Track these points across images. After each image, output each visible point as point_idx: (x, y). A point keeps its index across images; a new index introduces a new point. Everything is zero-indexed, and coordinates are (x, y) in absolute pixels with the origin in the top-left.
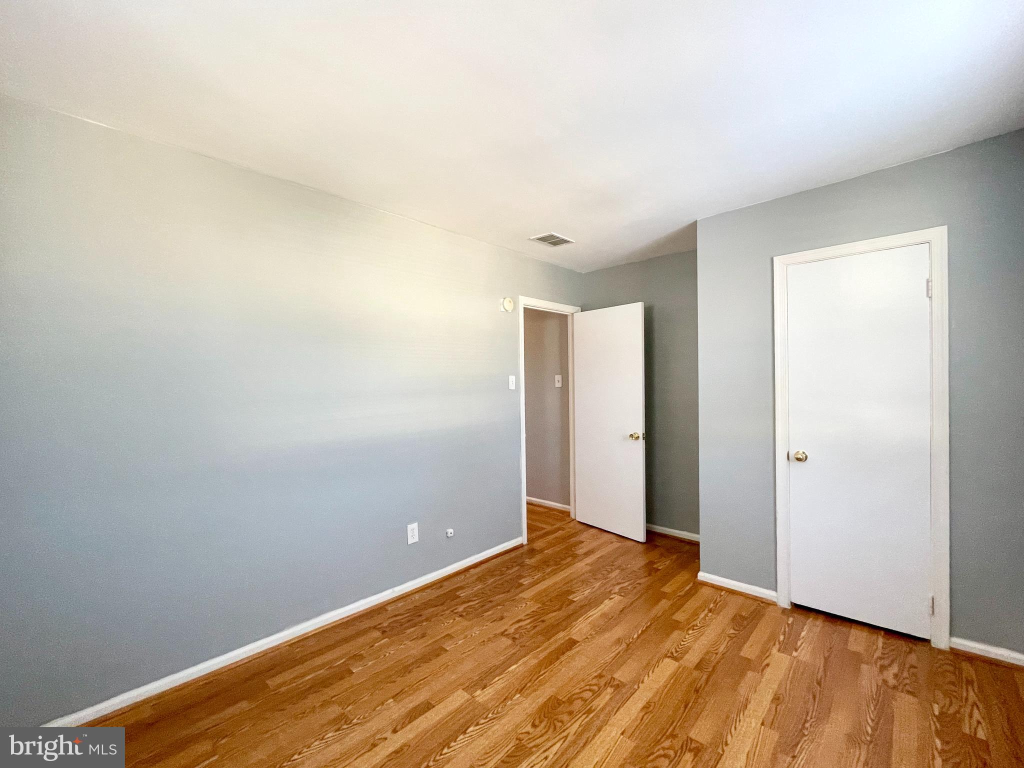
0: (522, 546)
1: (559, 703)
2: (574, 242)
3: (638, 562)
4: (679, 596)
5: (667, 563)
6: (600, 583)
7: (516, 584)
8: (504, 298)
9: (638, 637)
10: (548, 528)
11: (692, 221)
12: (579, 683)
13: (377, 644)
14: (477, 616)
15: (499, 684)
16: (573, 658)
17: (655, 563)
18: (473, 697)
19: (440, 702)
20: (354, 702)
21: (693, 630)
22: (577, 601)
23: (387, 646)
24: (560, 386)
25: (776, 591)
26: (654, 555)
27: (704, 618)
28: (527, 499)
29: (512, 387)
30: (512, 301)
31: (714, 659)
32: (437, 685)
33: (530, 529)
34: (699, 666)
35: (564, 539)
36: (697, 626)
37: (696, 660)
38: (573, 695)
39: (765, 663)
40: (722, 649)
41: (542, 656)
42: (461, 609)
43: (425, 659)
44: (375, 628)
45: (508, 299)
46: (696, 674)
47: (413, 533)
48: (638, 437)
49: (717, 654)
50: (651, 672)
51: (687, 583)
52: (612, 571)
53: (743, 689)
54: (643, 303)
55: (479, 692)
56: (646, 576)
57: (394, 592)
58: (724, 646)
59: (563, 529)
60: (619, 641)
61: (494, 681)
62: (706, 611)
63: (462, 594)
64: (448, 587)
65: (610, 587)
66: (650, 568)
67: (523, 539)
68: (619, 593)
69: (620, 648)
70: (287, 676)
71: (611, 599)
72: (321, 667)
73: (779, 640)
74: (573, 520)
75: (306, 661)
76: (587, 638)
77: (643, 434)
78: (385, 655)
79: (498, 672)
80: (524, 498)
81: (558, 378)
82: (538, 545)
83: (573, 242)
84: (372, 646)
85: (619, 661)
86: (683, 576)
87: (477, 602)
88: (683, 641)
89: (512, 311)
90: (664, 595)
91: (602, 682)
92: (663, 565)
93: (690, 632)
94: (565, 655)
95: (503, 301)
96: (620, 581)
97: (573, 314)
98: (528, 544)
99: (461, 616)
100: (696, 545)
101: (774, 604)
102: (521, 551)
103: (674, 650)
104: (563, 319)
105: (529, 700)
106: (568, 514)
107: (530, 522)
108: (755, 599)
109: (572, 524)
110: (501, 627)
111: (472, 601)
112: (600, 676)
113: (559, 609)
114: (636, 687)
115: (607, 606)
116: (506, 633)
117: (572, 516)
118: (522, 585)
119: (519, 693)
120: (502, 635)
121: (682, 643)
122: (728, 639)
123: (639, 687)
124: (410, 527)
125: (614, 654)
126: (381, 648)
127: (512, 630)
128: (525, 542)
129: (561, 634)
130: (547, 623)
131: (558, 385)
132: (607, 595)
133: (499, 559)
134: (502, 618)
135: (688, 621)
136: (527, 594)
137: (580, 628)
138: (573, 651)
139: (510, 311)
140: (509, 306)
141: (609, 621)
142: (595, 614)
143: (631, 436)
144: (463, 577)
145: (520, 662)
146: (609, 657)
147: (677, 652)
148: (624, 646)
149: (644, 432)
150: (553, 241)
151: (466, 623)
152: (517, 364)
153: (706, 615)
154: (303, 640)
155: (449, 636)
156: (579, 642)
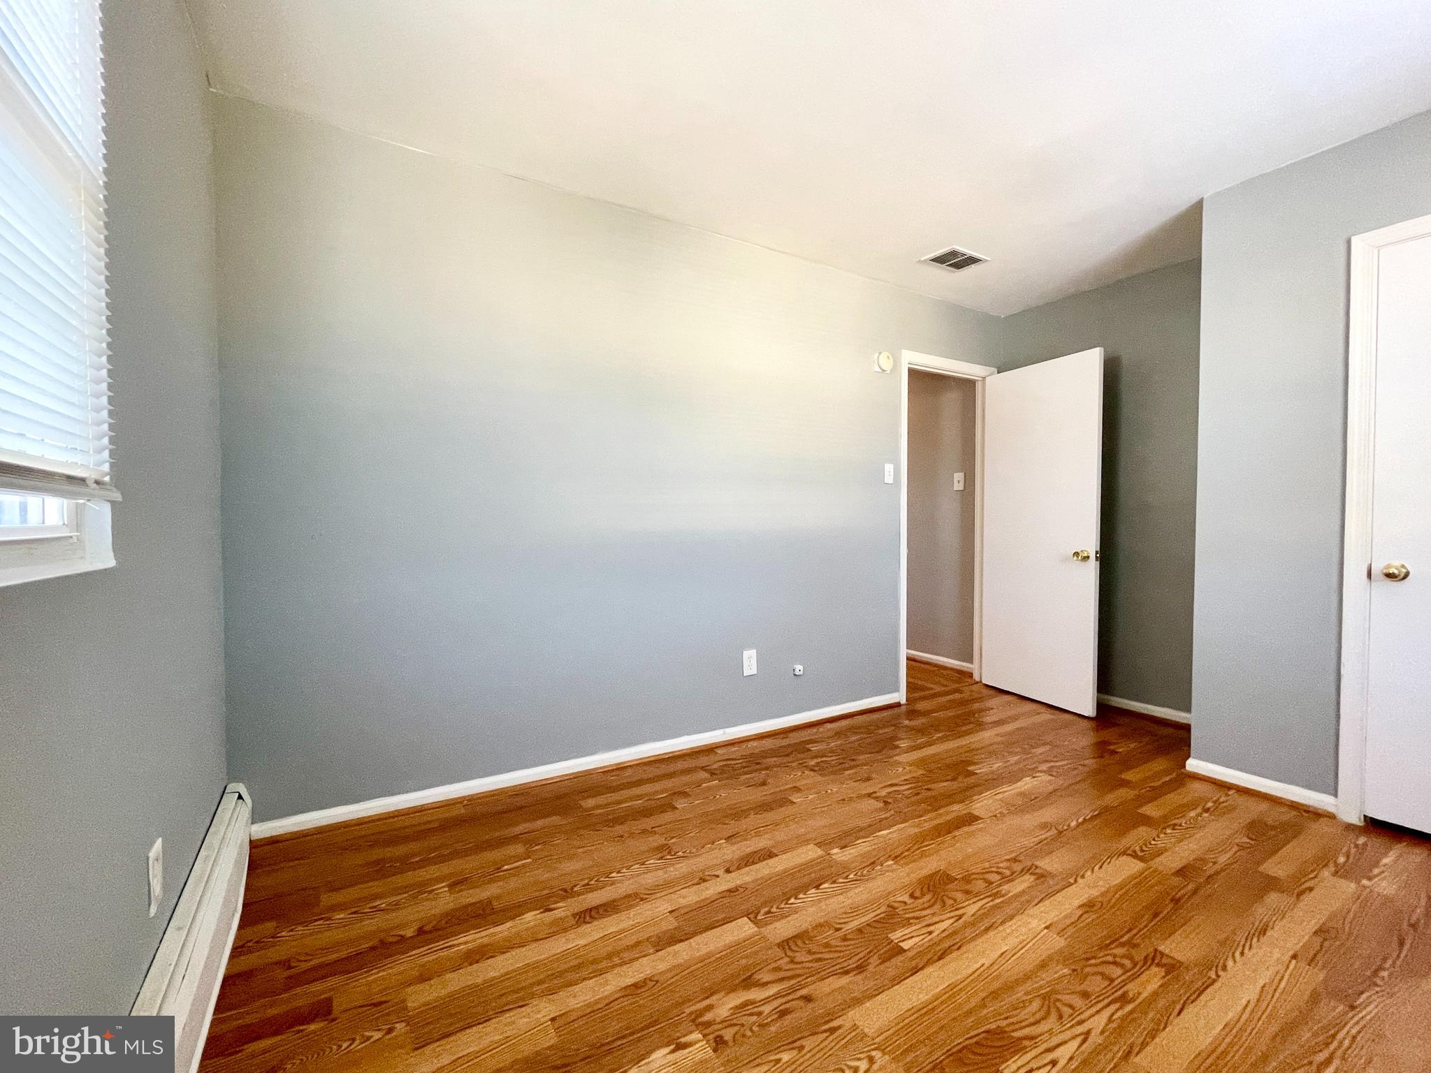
0: (898, 705)
1: (951, 880)
2: (989, 259)
3: (1084, 740)
4: (1150, 787)
5: (1132, 746)
6: (1019, 757)
7: (888, 744)
8: (880, 353)
9: (1078, 825)
10: (938, 689)
11: (1194, 201)
12: (982, 862)
13: (705, 785)
14: (833, 773)
15: (863, 847)
16: (972, 834)
17: (1110, 744)
18: (829, 854)
19: (784, 852)
20: (679, 836)
21: (1173, 829)
22: (980, 773)
23: (718, 788)
24: (961, 488)
25: (1336, 795)
26: (1108, 734)
27: (1195, 818)
28: (907, 653)
29: (889, 479)
30: (891, 357)
31: (1210, 869)
32: (780, 835)
33: (911, 687)
34: (1181, 872)
35: (963, 703)
36: (1180, 825)
37: (1177, 865)
38: (973, 874)
39: (1307, 885)
40: (1223, 859)
41: (927, 826)
42: (813, 763)
43: (765, 807)
44: (702, 768)
45: (885, 354)
46: (1176, 881)
47: (750, 663)
48: (1088, 557)
49: (1215, 863)
50: (1097, 867)
51: (1167, 772)
52: (1038, 746)
53: (1260, 912)
54: (1102, 349)
55: (836, 851)
56: (1095, 758)
57: (725, 733)
58: (1228, 855)
59: (959, 691)
60: (1045, 826)
61: (856, 843)
62: (1199, 810)
63: (814, 748)
64: (795, 738)
65: (1035, 763)
66: (1102, 749)
67: (900, 696)
68: (1049, 772)
69: (1048, 834)
70: (600, 800)
71: (1034, 777)
72: (639, 797)
73: (1335, 862)
74: (977, 683)
75: (622, 789)
76: (996, 816)
77: (1097, 553)
78: (715, 797)
79: (861, 834)
80: (903, 652)
81: (959, 477)
82: (921, 706)
83: (986, 261)
84: (700, 786)
85: (1045, 848)
86: (1159, 764)
87: (834, 758)
88: (1154, 840)
89: (891, 371)
90: (1125, 783)
91: (1017, 867)
92: (1124, 748)
93: (1169, 831)
94: (961, 830)
95: (879, 356)
96: (1050, 758)
97: (984, 378)
98: (907, 704)
99: (812, 770)
100: (1187, 728)
101: (1331, 816)
102: (896, 710)
103: (1137, 848)
104: (967, 386)
105: (907, 869)
106: (971, 675)
107: (911, 680)
108: (1294, 806)
109: (975, 688)
110: (867, 788)
111: (826, 756)
112: (1015, 860)
113: (954, 779)
114: (1072, 881)
115: (1026, 784)
116: (874, 795)
117: (976, 677)
118: (897, 747)
119: (893, 860)
120: (869, 796)
121: (1153, 842)
122: (1235, 849)
123: (1076, 881)
124: (746, 654)
125: (1036, 839)
126: (709, 788)
127: (883, 793)
128: (903, 701)
129: (956, 807)
130: (933, 793)
131: (958, 486)
132: (1032, 772)
133: (865, 717)
134: (868, 779)
135: (1165, 818)
136: (903, 758)
137: (983, 804)
138: (973, 828)
139: (888, 372)
140: (887, 364)
141: (1032, 802)
142: (1009, 791)
143: (1076, 554)
144: (815, 730)
145: (895, 828)
146: (1030, 841)
147: (1142, 851)
148: (1054, 831)
149: (1098, 549)
150: (955, 261)
151: (819, 778)
152: (897, 449)
153: (1200, 815)
154: (620, 768)
155: (797, 789)
156: (982, 819)
